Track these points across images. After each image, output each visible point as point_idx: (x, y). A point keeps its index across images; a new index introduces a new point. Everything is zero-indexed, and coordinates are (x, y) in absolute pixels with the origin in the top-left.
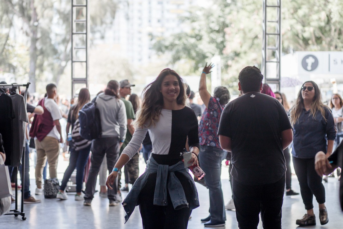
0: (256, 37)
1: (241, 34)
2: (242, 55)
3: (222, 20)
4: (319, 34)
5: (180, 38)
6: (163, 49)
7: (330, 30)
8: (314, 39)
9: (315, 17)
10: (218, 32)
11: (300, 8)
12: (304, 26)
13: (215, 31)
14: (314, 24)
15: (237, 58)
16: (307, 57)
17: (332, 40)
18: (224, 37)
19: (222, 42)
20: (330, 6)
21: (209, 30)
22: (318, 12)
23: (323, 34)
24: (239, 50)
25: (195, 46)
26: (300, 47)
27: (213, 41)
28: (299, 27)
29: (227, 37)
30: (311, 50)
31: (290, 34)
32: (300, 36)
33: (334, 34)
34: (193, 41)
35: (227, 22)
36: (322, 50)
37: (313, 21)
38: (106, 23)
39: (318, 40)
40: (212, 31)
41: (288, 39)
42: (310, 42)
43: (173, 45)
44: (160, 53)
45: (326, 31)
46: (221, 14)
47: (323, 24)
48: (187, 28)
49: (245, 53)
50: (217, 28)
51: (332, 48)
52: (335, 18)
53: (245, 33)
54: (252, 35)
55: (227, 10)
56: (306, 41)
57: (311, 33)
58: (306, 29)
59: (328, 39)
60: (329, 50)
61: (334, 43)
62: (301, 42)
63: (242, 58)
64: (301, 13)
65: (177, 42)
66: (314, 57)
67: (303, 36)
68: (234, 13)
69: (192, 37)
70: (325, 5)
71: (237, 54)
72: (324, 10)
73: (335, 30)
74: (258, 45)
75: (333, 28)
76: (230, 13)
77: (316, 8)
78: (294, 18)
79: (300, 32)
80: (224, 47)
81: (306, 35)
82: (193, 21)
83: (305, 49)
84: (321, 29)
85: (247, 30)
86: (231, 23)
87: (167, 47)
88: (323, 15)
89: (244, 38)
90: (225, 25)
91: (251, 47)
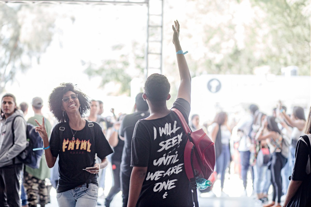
5: (109, 63)
6: (93, 73)
13: (141, 57)
14: (224, 51)
31: (203, 61)
32: (213, 63)
87: (97, 72)
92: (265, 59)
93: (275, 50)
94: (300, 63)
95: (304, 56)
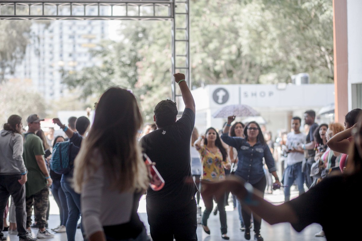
0: (168, 71)
1: (152, 68)
2: (154, 89)
3: (133, 54)
4: (229, 67)
5: (92, 73)
6: (75, 83)
7: (241, 63)
8: (225, 72)
9: (225, 50)
10: (130, 65)
11: (211, 42)
12: (215, 60)
13: (127, 64)
14: (225, 57)
15: (149, 92)
16: (218, 90)
17: (242, 74)
18: (136, 70)
19: (134, 76)
20: (240, 40)
21: (121, 64)
22: (229, 45)
23: (234, 67)
24: (151, 84)
25: (107, 80)
26: (211, 81)
27: (124, 75)
28: (210, 61)
29: (139, 71)
30: (223, 84)
31: (201, 68)
32: (211, 69)
33: (245, 67)
34: (105, 75)
35: (139, 56)
36: (233, 83)
37: (224, 54)
38: (16, 58)
39: (230, 73)
40: (124, 65)
41: (199, 72)
42: (221, 75)
43: (85, 79)
44: (72, 87)
45: (237, 65)
46: (133, 47)
47: (234, 57)
48: (98, 62)
49: (157, 86)
50: (128, 62)
51: (243, 81)
52: (245, 51)
53: (156, 67)
54: (163, 69)
55: (139, 44)
56: (217, 74)
57: (222, 67)
58: (218, 62)
59: (239, 73)
60: (240, 83)
61: (245, 76)
62: (212, 75)
63: (154, 92)
64: (212, 46)
65: (89, 76)
66: (225, 90)
67: (214, 69)
68: (146, 47)
69: (103, 71)
70: (236, 39)
71: (149, 88)
72: (234, 43)
73: (246, 63)
74: (169, 79)
75: (244, 61)
76: (141, 47)
77: (226, 42)
78: (205, 52)
79: (211, 65)
80: (136, 81)
81: (217, 68)
82: (105, 55)
83: (217, 82)
84: (232, 62)
85: (158, 64)
86: (143, 57)
87: (78, 81)
88: (234, 48)
89: (156, 72)
90: (136, 59)
91: (163, 81)
92: (271, 64)
93: (281, 54)
94: (310, 69)
95: (314, 61)
